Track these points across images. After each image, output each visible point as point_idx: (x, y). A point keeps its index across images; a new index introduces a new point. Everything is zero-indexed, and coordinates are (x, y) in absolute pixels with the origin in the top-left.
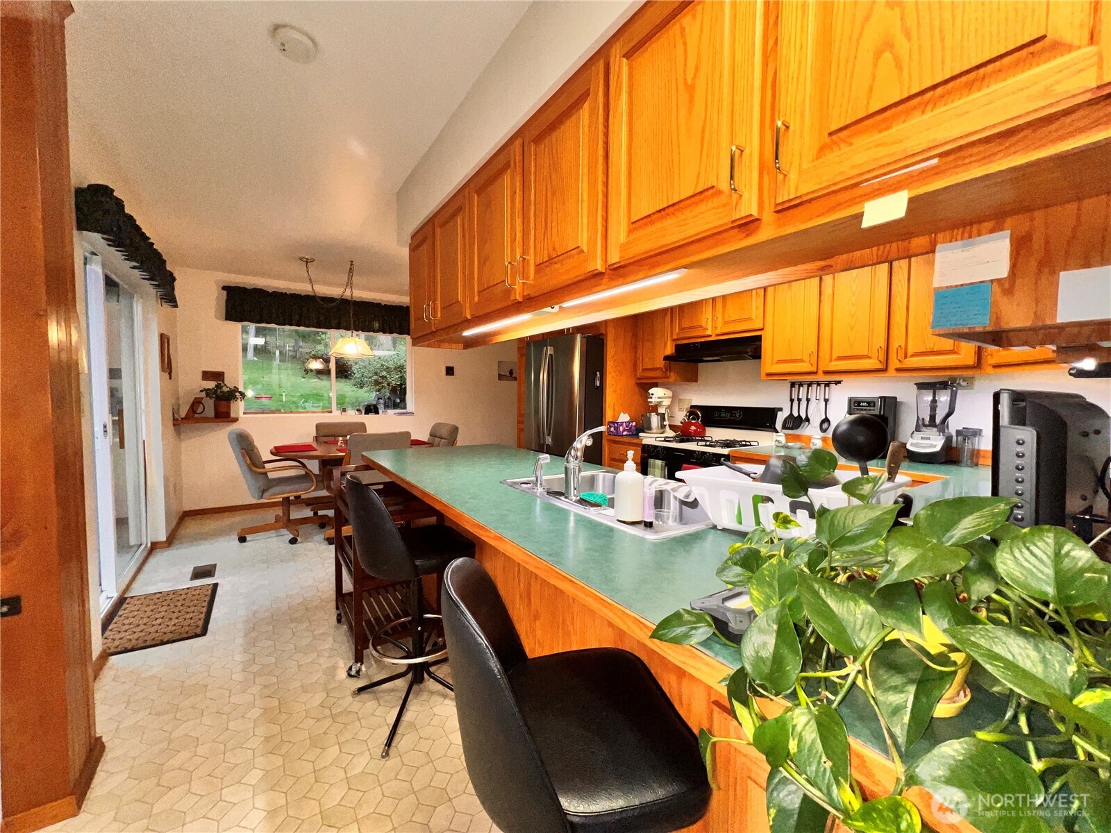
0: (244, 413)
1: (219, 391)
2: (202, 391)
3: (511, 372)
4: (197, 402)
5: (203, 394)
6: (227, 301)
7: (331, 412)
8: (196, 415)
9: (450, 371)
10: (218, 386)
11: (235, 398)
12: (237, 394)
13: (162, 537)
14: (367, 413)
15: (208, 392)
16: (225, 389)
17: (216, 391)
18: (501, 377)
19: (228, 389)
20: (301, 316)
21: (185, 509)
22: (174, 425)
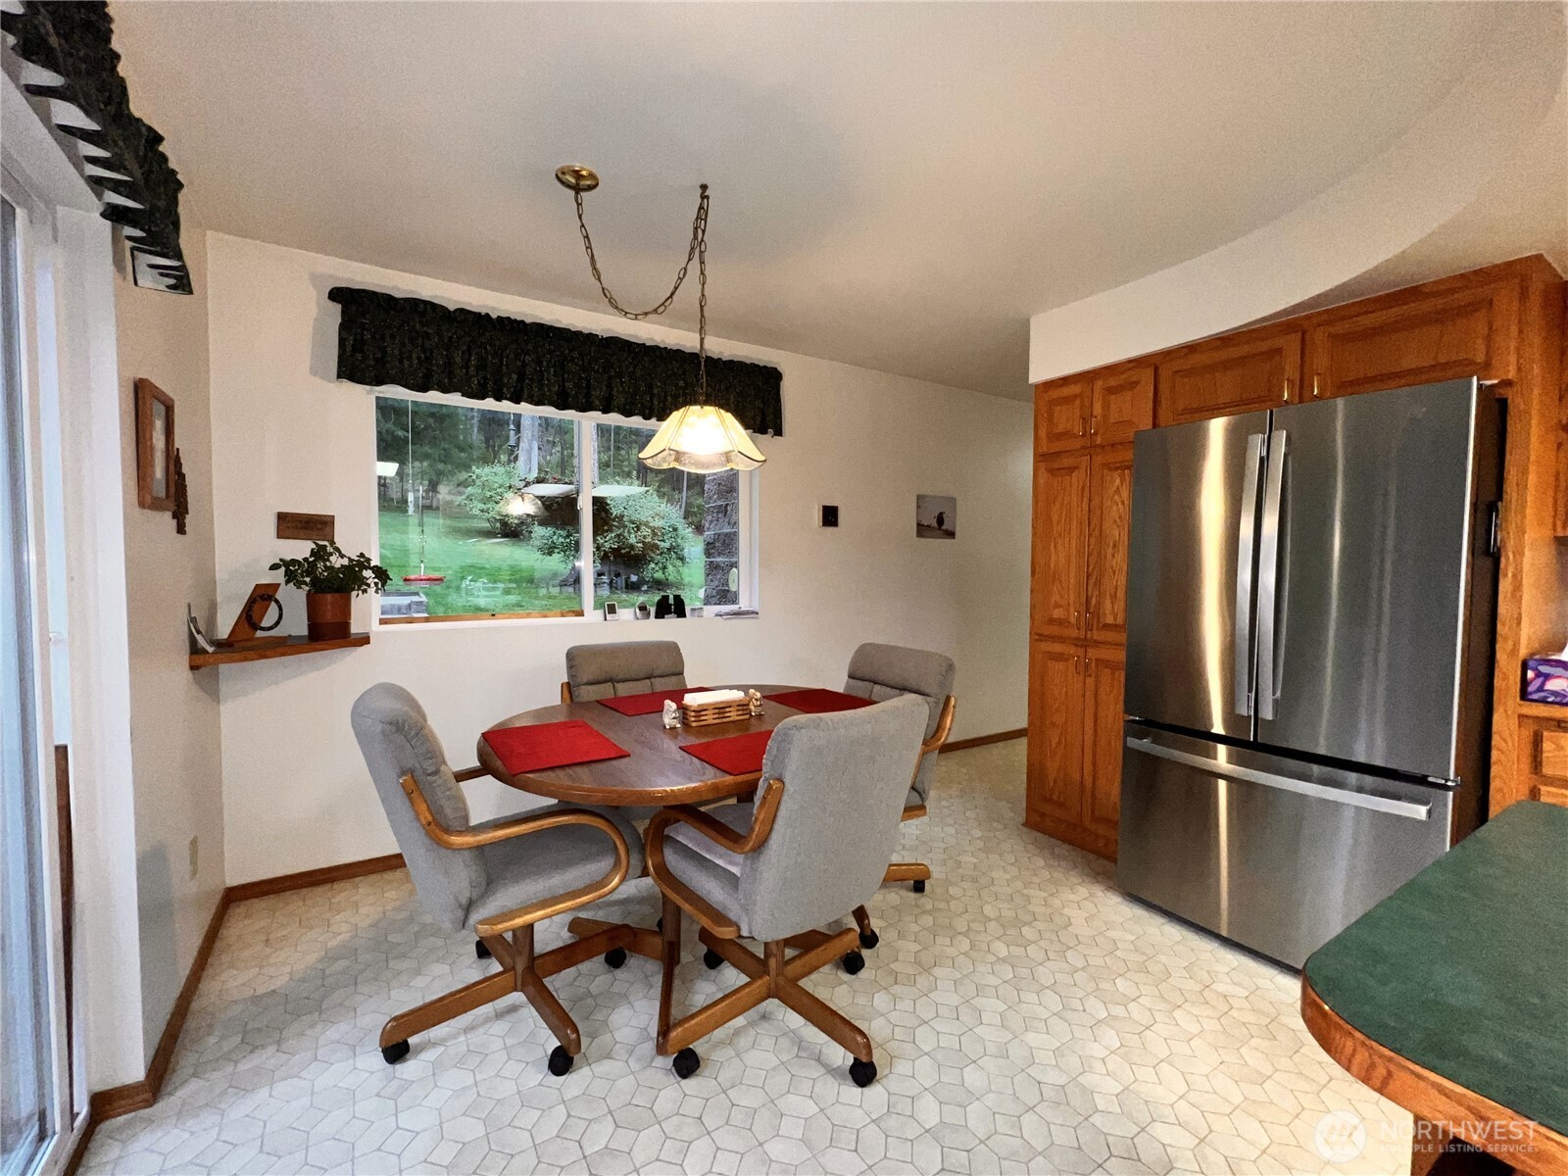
0: (383, 622)
1: (321, 565)
2: (274, 567)
3: (940, 520)
4: (263, 596)
5: (279, 576)
6: (343, 327)
7: (581, 614)
8: (259, 634)
9: (830, 516)
10: (320, 554)
11: (361, 584)
12: (367, 573)
13: (134, 1070)
14: (660, 615)
15: (292, 570)
16: (336, 562)
17: (313, 566)
18: (922, 530)
19: (345, 562)
20: (522, 376)
21: (228, 886)
22: (193, 668)
